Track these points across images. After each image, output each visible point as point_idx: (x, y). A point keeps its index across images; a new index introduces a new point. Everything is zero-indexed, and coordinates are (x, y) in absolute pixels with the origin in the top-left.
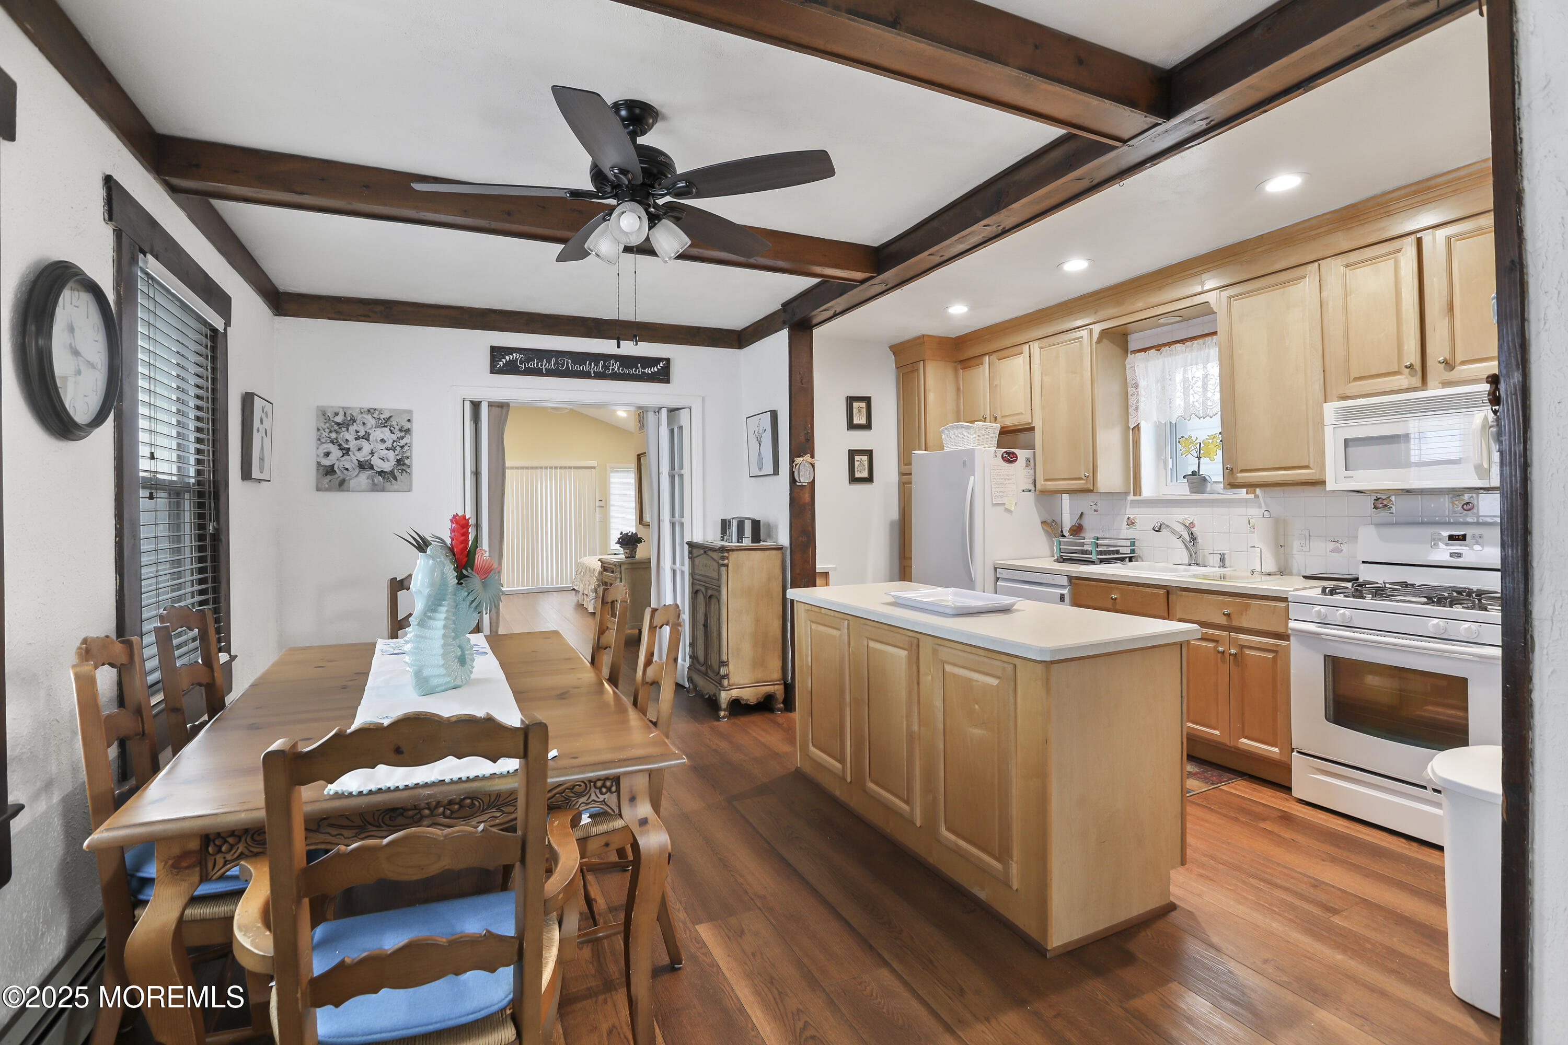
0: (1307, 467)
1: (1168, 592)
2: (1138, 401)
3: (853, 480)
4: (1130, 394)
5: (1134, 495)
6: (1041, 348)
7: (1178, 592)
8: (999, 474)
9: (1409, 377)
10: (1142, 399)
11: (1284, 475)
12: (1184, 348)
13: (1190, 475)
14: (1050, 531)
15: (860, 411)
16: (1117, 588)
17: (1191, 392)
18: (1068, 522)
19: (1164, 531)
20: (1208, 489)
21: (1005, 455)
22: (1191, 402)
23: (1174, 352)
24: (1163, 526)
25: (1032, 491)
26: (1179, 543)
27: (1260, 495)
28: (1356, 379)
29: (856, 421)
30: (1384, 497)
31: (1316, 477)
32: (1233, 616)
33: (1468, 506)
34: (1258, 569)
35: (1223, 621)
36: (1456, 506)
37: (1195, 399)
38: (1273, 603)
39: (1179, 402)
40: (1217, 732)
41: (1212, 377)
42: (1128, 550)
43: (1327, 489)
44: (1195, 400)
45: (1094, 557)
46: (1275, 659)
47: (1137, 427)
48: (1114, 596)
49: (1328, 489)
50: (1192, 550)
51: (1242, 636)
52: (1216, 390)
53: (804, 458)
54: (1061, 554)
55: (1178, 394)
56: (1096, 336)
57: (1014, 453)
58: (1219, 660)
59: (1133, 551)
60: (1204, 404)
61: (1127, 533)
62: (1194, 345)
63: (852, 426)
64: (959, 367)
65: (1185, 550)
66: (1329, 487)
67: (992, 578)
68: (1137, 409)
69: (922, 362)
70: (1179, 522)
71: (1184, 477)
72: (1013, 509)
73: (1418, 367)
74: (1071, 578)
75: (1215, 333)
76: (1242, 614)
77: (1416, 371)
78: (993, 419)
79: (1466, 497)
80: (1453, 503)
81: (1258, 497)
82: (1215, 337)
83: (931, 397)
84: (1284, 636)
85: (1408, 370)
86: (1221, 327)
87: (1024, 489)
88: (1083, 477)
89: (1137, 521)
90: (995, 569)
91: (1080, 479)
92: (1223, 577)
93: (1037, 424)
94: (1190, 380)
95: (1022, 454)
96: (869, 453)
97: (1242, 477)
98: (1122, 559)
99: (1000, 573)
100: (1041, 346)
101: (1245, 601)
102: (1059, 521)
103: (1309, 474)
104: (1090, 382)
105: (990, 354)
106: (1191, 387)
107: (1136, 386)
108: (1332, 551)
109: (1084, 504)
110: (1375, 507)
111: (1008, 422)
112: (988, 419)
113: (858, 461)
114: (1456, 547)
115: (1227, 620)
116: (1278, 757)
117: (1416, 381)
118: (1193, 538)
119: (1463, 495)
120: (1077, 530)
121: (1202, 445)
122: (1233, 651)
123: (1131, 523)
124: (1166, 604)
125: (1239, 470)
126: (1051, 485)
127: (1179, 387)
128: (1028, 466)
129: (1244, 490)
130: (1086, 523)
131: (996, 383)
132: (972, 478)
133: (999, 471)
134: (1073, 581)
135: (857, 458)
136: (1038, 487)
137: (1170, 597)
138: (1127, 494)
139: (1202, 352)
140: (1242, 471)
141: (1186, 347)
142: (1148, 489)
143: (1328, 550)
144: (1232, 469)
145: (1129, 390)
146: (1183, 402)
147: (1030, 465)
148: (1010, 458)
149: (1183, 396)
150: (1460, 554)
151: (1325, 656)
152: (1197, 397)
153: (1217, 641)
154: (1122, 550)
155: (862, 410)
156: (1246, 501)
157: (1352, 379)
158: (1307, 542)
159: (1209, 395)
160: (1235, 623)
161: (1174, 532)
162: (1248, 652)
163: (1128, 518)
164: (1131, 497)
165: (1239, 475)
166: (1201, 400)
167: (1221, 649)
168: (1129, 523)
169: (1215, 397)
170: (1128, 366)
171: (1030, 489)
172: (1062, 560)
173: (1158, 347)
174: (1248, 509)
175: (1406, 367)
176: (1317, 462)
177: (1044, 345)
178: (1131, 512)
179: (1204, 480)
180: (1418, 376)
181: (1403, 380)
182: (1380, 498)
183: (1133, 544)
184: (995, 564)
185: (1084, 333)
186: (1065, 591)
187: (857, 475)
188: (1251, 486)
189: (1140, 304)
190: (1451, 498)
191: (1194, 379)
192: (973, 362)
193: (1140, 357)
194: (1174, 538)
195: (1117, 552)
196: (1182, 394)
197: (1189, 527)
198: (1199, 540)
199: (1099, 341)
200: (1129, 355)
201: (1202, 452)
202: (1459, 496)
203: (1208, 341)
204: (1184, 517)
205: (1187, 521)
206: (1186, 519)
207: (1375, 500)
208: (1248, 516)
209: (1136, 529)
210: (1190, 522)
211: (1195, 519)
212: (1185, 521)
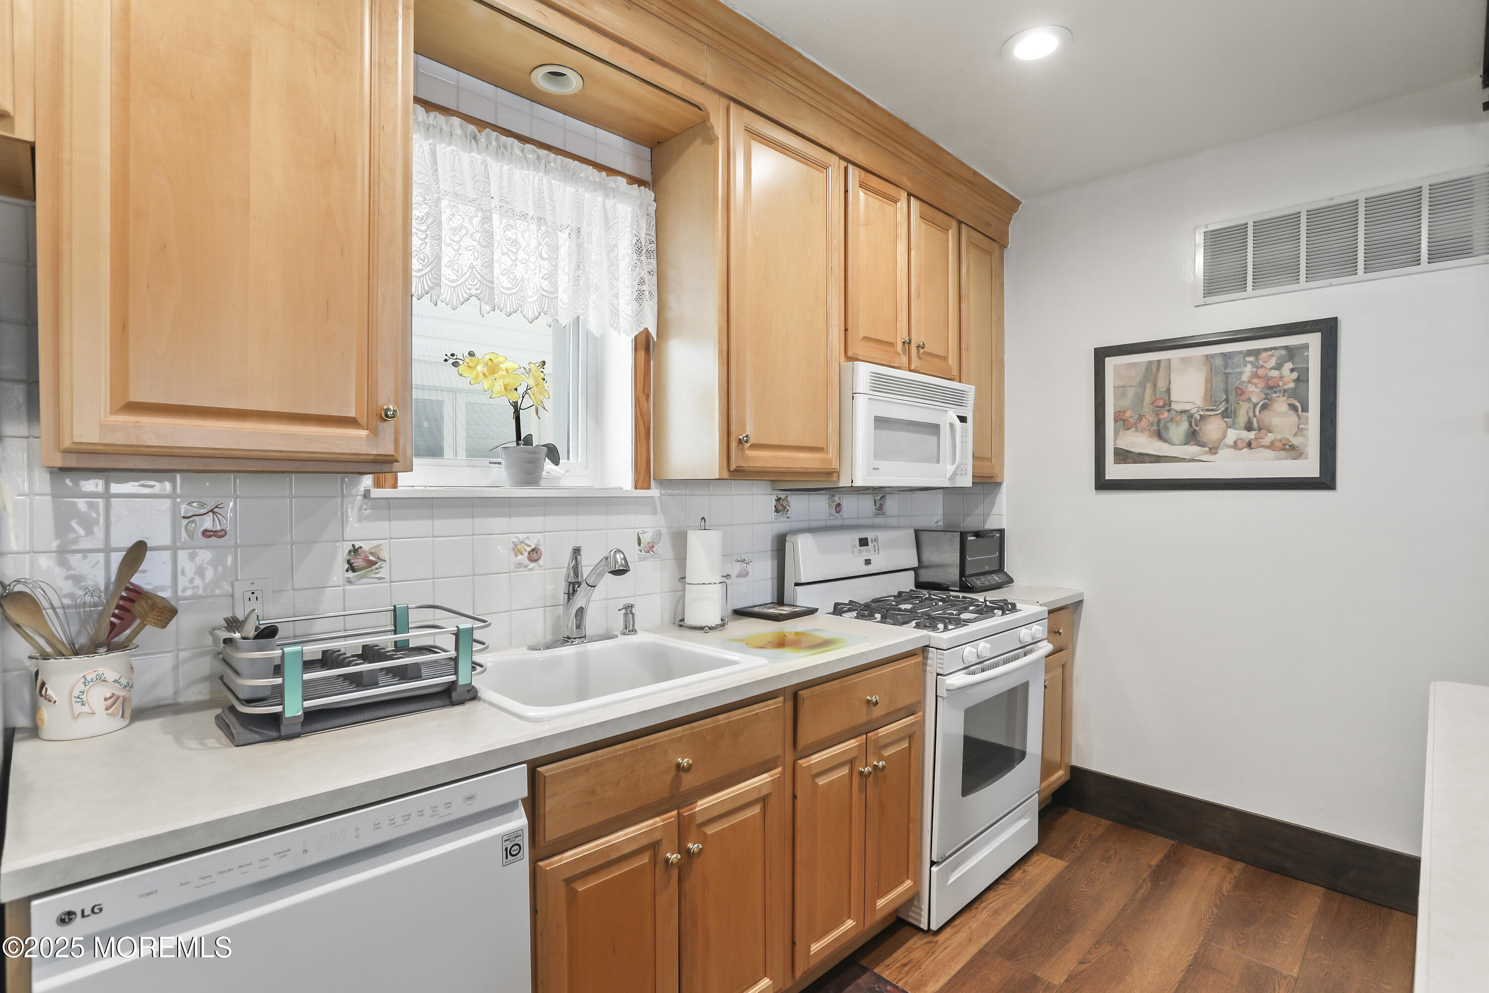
0: (823, 450)
9: (902, 354)
28: (864, 339)
30: (783, 497)
79: (837, 499)
85: (903, 345)
89: (384, 555)
108: (738, 576)
114: (867, 553)
117: (906, 361)
123: (363, 563)
125: (749, 444)
134: (541, 773)
140: (753, 447)
143: (734, 574)
150: (870, 560)
151: (965, 711)
153: (850, 761)
156: (637, 501)
157: (861, 336)
163: (353, 551)
164: (368, 491)
168: (358, 564)
176: (834, 444)
178: (362, 533)
180: (907, 355)
182: (780, 499)
204: (516, 538)
205: (526, 547)
206: (522, 542)
207: (776, 500)
208: (637, 530)
209: (381, 578)
210: (530, 549)
211: (542, 542)
212: (519, 547)
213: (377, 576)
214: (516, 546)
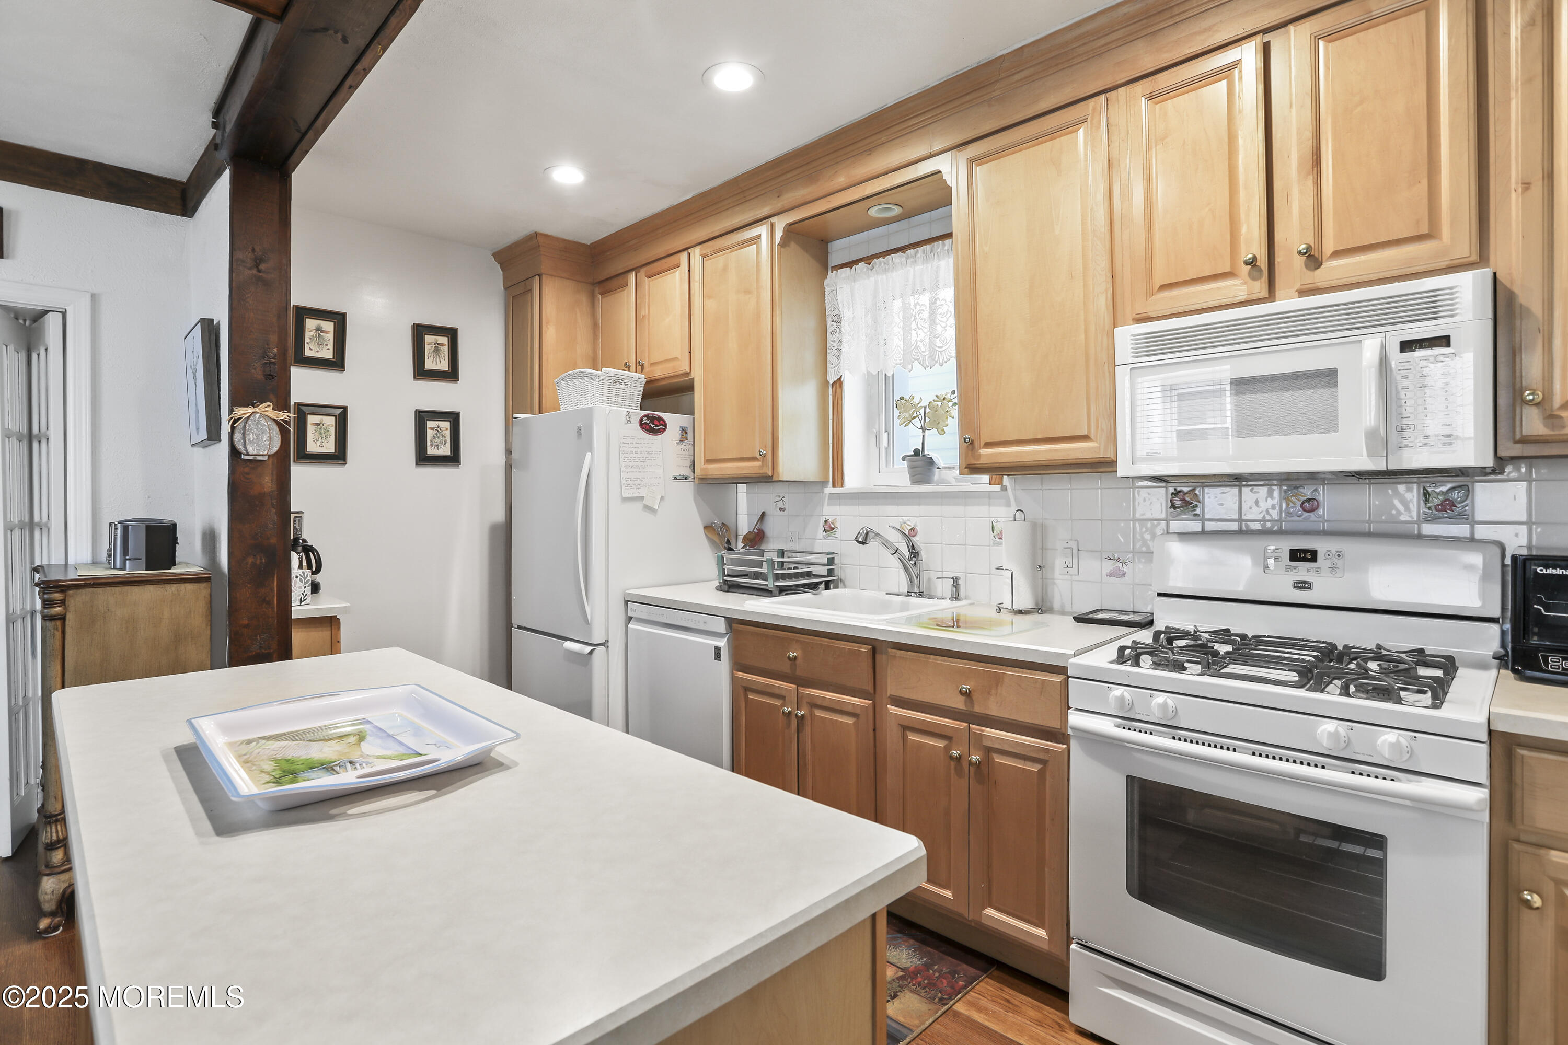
0: (1085, 438)
1: (874, 651)
2: (840, 343)
3: (423, 458)
4: (829, 331)
5: (834, 486)
6: (704, 256)
7: (890, 650)
8: (634, 449)
9: (1250, 281)
10: (845, 338)
11: (1050, 451)
12: (904, 259)
13: (912, 455)
14: (717, 541)
15: (437, 350)
16: (797, 641)
17: (914, 326)
18: (744, 526)
19: (873, 544)
20: (936, 477)
21: (645, 420)
22: (913, 342)
23: (891, 266)
24: (871, 535)
25: (689, 479)
26: (894, 561)
27: (1008, 486)
28: (1163, 287)
29: (429, 365)
30: (1186, 490)
31: (1101, 454)
32: (975, 696)
33: (1310, 505)
34: (1007, 604)
35: (958, 703)
36: (1291, 505)
37: (920, 336)
38: (1040, 676)
39: (897, 342)
40: (948, 894)
41: (943, 302)
42: (823, 570)
43: (1118, 475)
44: (919, 339)
45: (770, 584)
46: (1041, 773)
47: (839, 383)
48: (792, 655)
49: (1120, 473)
50: (914, 571)
51: (989, 732)
52: (948, 323)
53: (257, 409)
54: (726, 578)
55: (896, 330)
56: (779, 234)
57: (660, 419)
58: (953, 771)
59: (830, 573)
60: (931, 344)
61: (823, 544)
62: (919, 255)
63: (421, 372)
64: (597, 290)
65: (902, 571)
66: (1123, 470)
67: (622, 619)
68: (838, 354)
69: (537, 277)
70: (894, 528)
71: (903, 459)
72: (656, 507)
73: (1263, 262)
74: (730, 621)
75: (949, 235)
76: (989, 693)
77: (1260, 270)
78: (639, 368)
79: (1307, 492)
80: (1287, 500)
81: (1006, 490)
82: (948, 242)
83: (550, 334)
84: (1059, 735)
85: (1249, 267)
86: (958, 225)
87: (677, 474)
88: (758, 456)
89: (838, 525)
90: (626, 602)
91: (754, 459)
92: (957, 623)
93: (697, 375)
94: (912, 307)
95: (673, 421)
96: (454, 418)
97: (987, 455)
98: (814, 587)
99: (632, 610)
100: (704, 252)
101: (994, 669)
102: (732, 525)
103: (1089, 449)
104: (769, 306)
105: (636, 269)
106: (913, 318)
107: (838, 319)
108: (1109, 575)
109: (766, 497)
110: (1173, 506)
111: (658, 372)
112: (633, 367)
113: (432, 429)
114: (1302, 571)
115: (966, 702)
116: (1045, 946)
117: (1259, 288)
118: (914, 553)
119: (1302, 486)
120: (756, 539)
121: (928, 410)
122: (975, 758)
123: (829, 529)
124: (871, 670)
125: (982, 444)
126: (715, 469)
127: (897, 320)
128: (683, 439)
129: (985, 479)
130: (770, 528)
131: (643, 313)
132: (588, 455)
133: (635, 445)
134: (735, 626)
135: (430, 424)
136: (698, 472)
137: (878, 657)
138: (824, 483)
139: (929, 266)
140: (988, 445)
141: (907, 258)
142: (853, 479)
143: (1105, 572)
144: (972, 443)
145: (829, 325)
146: (902, 343)
147: (686, 439)
148: (653, 426)
149: (902, 333)
150: (1310, 583)
151: (1128, 777)
152: (922, 335)
153: (948, 738)
154: (815, 570)
155: (441, 348)
156: (989, 495)
157: (1157, 287)
158: (1075, 560)
159: (939, 329)
160: (978, 709)
161: (886, 544)
162: (999, 759)
163: (826, 521)
164: (829, 489)
165: (983, 451)
166: (927, 340)
167: (955, 753)
168: (827, 528)
169: (949, 333)
170: (827, 290)
171: (687, 474)
172: (726, 588)
173: (868, 259)
174: (991, 508)
175: (1246, 263)
176: (1102, 430)
177: (708, 251)
178: (829, 511)
179: (930, 462)
180: (1263, 278)
181: (1237, 288)
182: (1180, 492)
183: (831, 561)
184: (625, 594)
185: (762, 230)
186: (722, 643)
187: (430, 451)
188: (997, 471)
189: (841, 180)
190: (1285, 491)
191: (918, 307)
192: (615, 283)
193: (843, 275)
194: (886, 553)
195: (809, 574)
196: (900, 330)
197: (909, 535)
198: (923, 555)
199: (784, 243)
200: (829, 273)
201: (927, 420)
202: (1296, 488)
203: (938, 247)
204: (902, 519)
205: (907, 526)
206: (905, 523)
207: (1172, 494)
208: (992, 520)
209: (836, 537)
210: (910, 528)
211: (918, 524)
212: (903, 526)
213: (835, 536)
214: (901, 525)
